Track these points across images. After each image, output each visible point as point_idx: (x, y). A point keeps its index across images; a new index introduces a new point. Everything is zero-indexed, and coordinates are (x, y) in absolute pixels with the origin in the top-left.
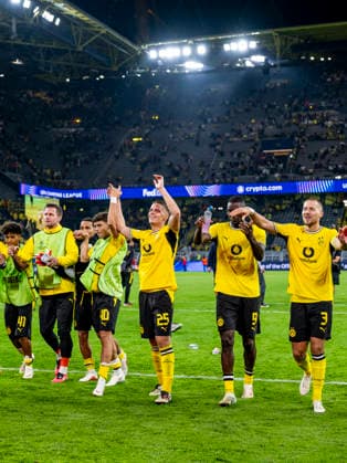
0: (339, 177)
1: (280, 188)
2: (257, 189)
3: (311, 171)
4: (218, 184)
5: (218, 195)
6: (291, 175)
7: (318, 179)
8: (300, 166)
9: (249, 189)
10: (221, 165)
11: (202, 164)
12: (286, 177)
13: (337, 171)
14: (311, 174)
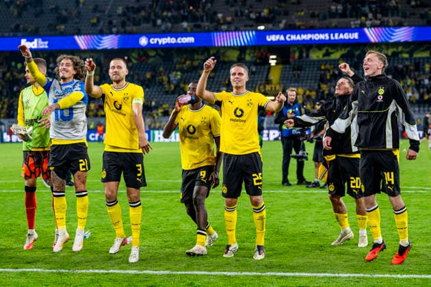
0: (262, 28)
1: (191, 40)
2: (163, 41)
3: (229, 19)
4: (117, 34)
5: (116, 48)
6: (206, 24)
7: (237, 30)
8: (215, 13)
9: (153, 41)
10: (120, 10)
11: (96, 9)
12: (199, 26)
13: (260, 20)
14: (229, 23)
